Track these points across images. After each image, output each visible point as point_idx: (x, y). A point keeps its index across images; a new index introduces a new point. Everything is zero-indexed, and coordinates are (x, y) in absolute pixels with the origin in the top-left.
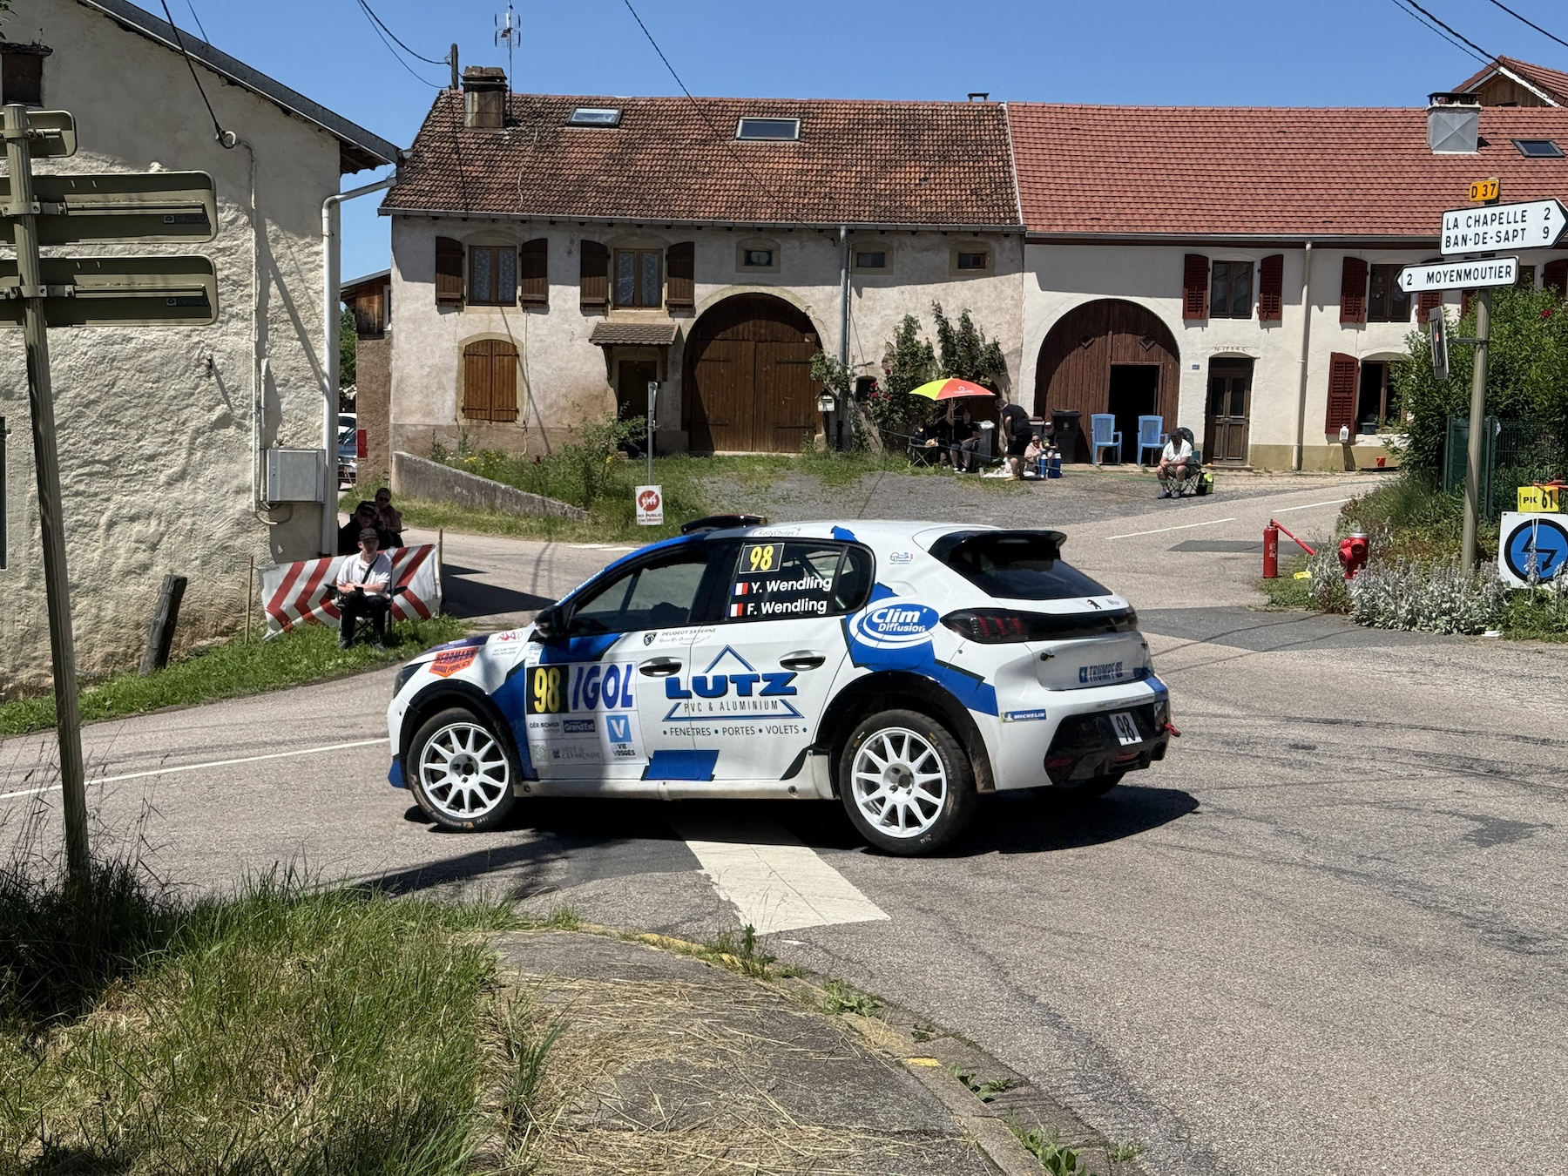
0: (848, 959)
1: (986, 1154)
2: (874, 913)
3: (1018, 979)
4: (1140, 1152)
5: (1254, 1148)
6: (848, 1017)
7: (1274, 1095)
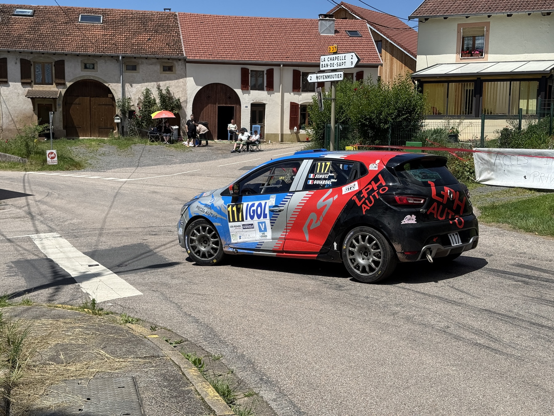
0: (129, 308)
1: (173, 361)
2: (138, 293)
3: (186, 309)
4: (222, 357)
5: (257, 352)
6: (128, 324)
7: (263, 337)
